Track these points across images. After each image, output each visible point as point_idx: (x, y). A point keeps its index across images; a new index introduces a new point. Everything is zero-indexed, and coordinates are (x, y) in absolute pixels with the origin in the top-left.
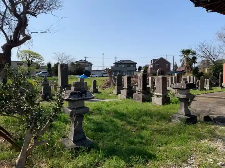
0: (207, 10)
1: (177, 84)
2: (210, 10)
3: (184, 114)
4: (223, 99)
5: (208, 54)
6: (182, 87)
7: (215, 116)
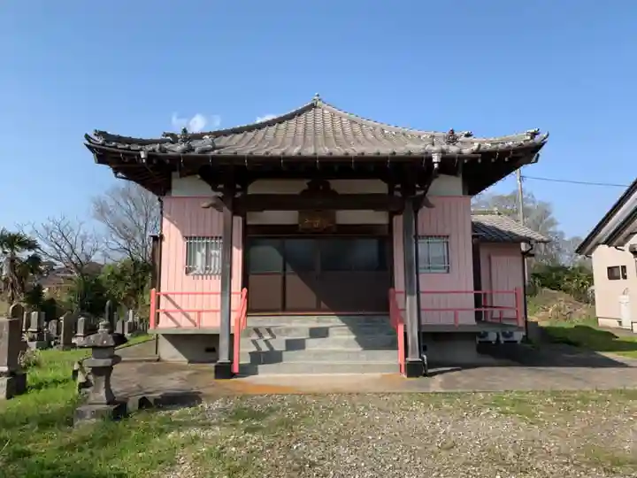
0: (116, 173)
1: (92, 337)
2: (120, 174)
3: (105, 401)
4: (144, 363)
5: (68, 250)
6: (105, 342)
7: (157, 395)
